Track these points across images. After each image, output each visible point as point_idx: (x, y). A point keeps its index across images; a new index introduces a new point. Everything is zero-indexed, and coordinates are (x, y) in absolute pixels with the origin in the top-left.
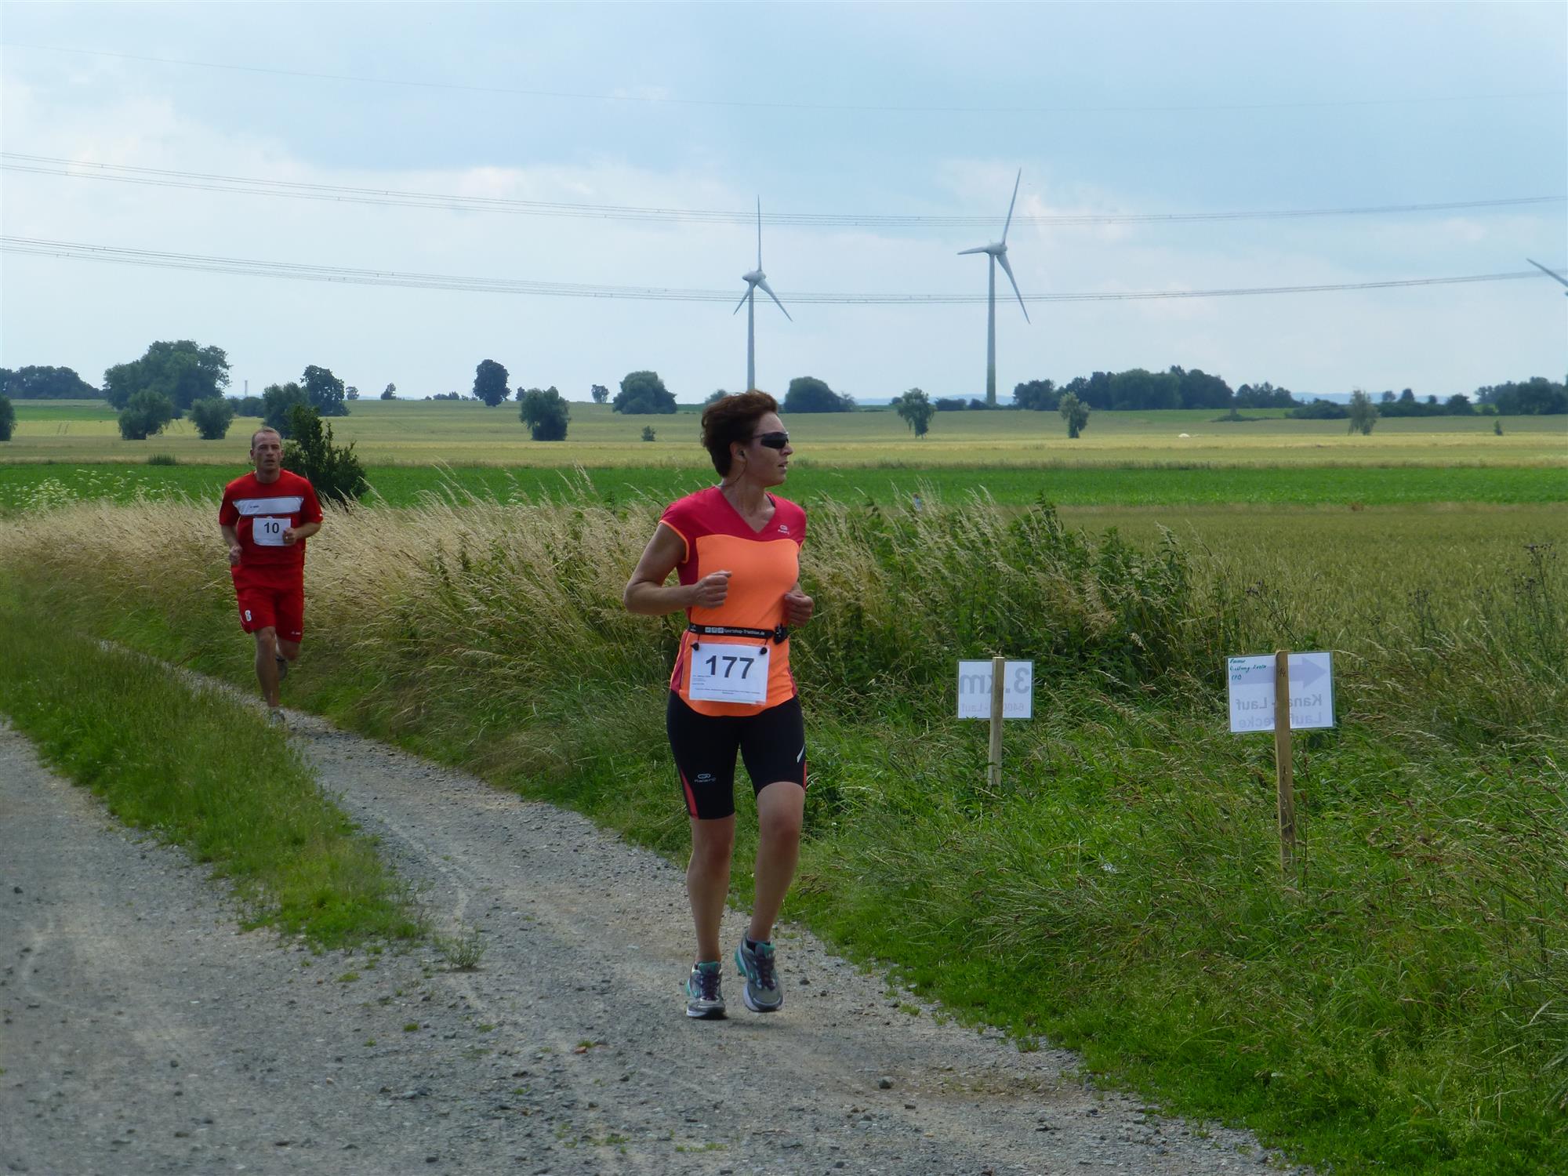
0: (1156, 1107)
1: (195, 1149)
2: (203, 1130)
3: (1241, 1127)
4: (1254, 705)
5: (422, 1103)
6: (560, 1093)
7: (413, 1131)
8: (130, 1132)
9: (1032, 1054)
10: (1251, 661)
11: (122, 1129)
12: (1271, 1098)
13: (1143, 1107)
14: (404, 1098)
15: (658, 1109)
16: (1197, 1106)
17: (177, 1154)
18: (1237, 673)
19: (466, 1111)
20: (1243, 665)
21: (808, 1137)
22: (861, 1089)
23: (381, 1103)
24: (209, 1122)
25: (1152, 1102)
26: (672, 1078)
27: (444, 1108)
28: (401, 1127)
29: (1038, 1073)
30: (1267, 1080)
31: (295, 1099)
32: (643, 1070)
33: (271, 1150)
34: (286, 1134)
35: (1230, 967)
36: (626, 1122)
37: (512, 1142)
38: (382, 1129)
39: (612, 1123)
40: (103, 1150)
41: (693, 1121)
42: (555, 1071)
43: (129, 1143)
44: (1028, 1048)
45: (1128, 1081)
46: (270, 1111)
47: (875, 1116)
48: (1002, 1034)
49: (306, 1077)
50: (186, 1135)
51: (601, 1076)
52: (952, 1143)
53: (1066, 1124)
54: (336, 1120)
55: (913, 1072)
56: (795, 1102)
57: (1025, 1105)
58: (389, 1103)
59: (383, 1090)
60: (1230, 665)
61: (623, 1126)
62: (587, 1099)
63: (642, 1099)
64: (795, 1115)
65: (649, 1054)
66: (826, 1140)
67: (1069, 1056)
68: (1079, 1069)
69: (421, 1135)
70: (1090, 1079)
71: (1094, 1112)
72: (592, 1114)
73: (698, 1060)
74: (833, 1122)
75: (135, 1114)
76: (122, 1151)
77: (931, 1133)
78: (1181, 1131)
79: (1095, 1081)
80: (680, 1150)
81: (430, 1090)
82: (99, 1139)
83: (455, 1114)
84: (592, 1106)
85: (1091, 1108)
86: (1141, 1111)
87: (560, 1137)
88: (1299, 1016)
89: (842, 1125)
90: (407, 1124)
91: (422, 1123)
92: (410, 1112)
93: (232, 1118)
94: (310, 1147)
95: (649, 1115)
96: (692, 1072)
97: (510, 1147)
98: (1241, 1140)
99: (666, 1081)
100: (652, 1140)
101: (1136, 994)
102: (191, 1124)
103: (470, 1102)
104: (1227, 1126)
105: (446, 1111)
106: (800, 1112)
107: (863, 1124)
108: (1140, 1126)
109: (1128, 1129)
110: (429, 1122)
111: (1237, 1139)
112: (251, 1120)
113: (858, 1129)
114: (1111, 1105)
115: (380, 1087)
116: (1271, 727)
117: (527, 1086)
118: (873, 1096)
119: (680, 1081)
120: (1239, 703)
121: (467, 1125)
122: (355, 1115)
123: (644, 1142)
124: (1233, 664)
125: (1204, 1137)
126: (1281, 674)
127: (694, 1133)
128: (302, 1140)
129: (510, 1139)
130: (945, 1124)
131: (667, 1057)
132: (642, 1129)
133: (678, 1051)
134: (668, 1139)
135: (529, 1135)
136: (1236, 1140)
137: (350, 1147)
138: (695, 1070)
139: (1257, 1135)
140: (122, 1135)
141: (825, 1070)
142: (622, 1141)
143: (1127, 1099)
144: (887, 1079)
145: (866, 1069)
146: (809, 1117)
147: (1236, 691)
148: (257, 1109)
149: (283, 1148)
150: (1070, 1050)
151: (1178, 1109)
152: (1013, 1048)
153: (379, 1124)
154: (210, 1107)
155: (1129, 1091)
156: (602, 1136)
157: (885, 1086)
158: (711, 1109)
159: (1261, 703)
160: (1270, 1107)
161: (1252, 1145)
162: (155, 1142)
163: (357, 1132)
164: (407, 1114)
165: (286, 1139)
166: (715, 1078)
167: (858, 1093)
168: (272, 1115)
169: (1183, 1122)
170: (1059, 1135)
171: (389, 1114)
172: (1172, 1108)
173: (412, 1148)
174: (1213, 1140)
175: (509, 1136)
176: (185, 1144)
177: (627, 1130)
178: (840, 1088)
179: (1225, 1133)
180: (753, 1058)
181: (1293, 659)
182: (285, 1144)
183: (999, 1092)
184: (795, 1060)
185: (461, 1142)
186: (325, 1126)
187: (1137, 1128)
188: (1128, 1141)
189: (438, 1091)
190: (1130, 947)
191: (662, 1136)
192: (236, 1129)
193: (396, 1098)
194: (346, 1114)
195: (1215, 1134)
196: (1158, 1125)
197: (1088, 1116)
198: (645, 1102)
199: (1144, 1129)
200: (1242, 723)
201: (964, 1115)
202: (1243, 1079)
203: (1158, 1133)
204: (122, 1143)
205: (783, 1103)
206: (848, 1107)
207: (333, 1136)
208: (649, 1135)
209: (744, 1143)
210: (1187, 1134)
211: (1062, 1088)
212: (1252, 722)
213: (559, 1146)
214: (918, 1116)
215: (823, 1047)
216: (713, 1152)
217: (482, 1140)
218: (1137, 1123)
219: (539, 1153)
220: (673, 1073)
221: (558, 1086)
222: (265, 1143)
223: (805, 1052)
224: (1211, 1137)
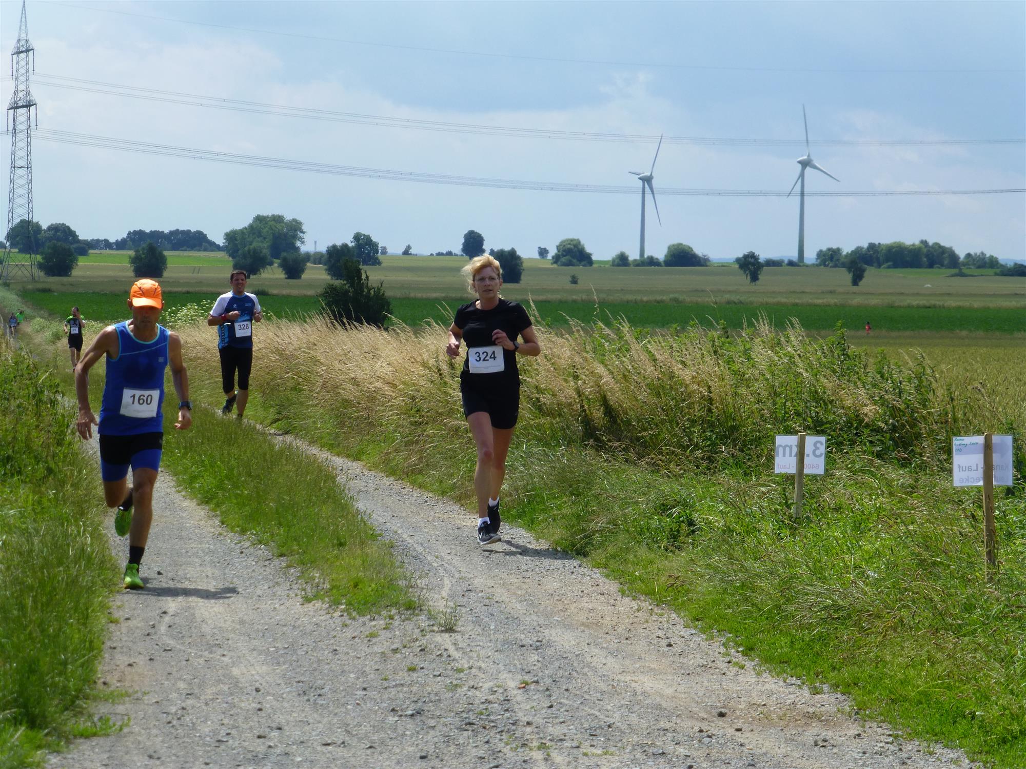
0: (900, 733)
1: (270, 747)
2: (275, 734)
3: (956, 747)
4: (969, 468)
5: (418, 718)
6: (507, 715)
7: (412, 738)
8: (228, 734)
9: (819, 696)
10: (968, 440)
11: (223, 733)
12: (975, 729)
13: (891, 733)
14: (406, 715)
15: (572, 727)
16: (927, 733)
17: (258, 750)
18: (959, 447)
19: (446, 725)
20: (963, 442)
21: (670, 748)
22: (705, 717)
23: (392, 719)
24: (280, 729)
25: (897, 730)
26: (581, 707)
27: (432, 723)
28: (404, 735)
29: (823, 709)
30: (973, 716)
31: (336, 714)
32: (562, 701)
33: (319, 748)
34: (329, 738)
35: (950, 640)
36: (550, 735)
37: (476, 747)
38: (391, 736)
39: (542, 735)
40: (210, 746)
41: (594, 735)
42: (505, 700)
43: (227, 741)
44: (815, 692)
45: (882, 715)
46: (320, 722)
47: (714, 735)
48: (799, 682)
49: (343, 701)
50: (264, 737)
51: (535, 704)
52: (765, 754)
53: (840, 743)
54: (361, 730)
55: (740, 706)
56: (662, 724)
57: (814, 731)
58: (396, 718)
59: (393, 710)
60: (954, 442)
61: (549, 738)
62: (526, 719)
63: (561, 720)
64: (662, 733)
65: (567, 690)
66: (681, 750)
67: (843, 698)
68: (849, 706)
69: (417, 740)
70: (857, 713)
71: (859, 735)
72: (529, 729)
73: (599, 695)
74: (686, 738)
75: (232, 722)
76: (223, 747)
77: (751, 747)
78: (916, 749)
79: (860, 713)
80: (585, 754)
81: (423, 710)
82: (208, 739)
83: (440, 727)
84: (529, 723)
85: (857, 733)
86: (890, 735)
87: (507, 744)
88: (996, 674)
89: (693, 741)
90: (408, 733)
91: (418, 733)
92: (410, 726)
93: (294, 726)
94: (345, 746)
95: (566, 731)
96: (594, 703)
97: (474, 750)
98: (956, 756)
99: (578, 708)
100: (567, 747)
101: (888, 658)
102: (269, 730)
103: (449, 719)
104: (946, 747)
105: (433, 725)
106: (666, 732)
107: (706, 740)
108: (889, 745)
109: (881, 747)
110: (422, 732)
111: (953, 755)
112: (307, 728)
113: (703, 743)
114: (870, 730)
115: (391, 708)
116: (981, 483)
117: (486, 709)
118: (713, 722)
119: (586, 709)
120: (959, 467)
121: (447, 734)
122: (374, 727)
123: (562, 748)
124: (956, 441)
125: (931, 754)
126: (988, 448)
127: (595, 744)
128: (339, 743)
129: (474, 745)
130: (761, 742)
131: (578, 692)
132: (561, 740)
133: (586, 688)
134: (578, 747)
135: (487, 742)
136: (952, 756)
137: (371, 747)
138: (597, 702)
139: (966, 753)
140: (223, 736)
141: (682, 704)
142: (548, 748)
143: (881, 727)
144: (723, 710)
145: (709, 704)
146: (671, 735)
147: (958, 460)
148: (311, 721)
149: (327, 747)
150: (843, 694)
151: (914, 735)
152: (806, 692)
153: (389, 732)
154: (280, 719)
155: (882, 721)
156: (535, 744)
157: (722, 715)
158: (606, 728)
159: (974, 468)
160: (974, 735)
161: (962, 759)
162: (244, 741)
163: (375, 738)
164: (408, 726)
165: (329, 742)
166: (609, 708)
167: (703, 719)
168: (320, 725)
169: (917, 743)
170: (835, 750)
171: (397, 726)
172: (910, 734)
173: (411, 749)
174: (937, 756)
175: (474, 742)
176: (264, 743)
177: (551, 740)
178: (692, 716)
179: (945, 751)
180: (635, 694)
181: (996, 439)
182: (328, 744)
183: (796, 720)
184: (662, 696)
185: (443, 746)
186: (354, 733)
187: (887, 746)
188: (881, 755)
189: (429, 711)
190: (885, 626)
191: (574, 745)
192: (297, 734)
193: (401, 716)
194: (368, 726)
195: (939, 751)
196: (901, 745)
197: (855, 738)
198: (563, 722)
199: (892, 747)
200: (961, 480)
201: (773, 735)
202: (957, 715)
203: (900, 750)
204: (223, 741)
205: (654, 725)
206: (696, 729)
207: (360, 740)
208: (566, 744)
209: (628, 751)
210: (920, 751)
211: (838, 719)
212: (967, 480)
213: (506, 750)
214: (743, 735)
215: (681, 688)
216: (607, 756)
217: (457, 745)
218: (887, 743)
219: (494, 754)
220: (582, 703)
221: (507, 710)
222: (315, 743)
223: (669, 691)
224: (936, 754)
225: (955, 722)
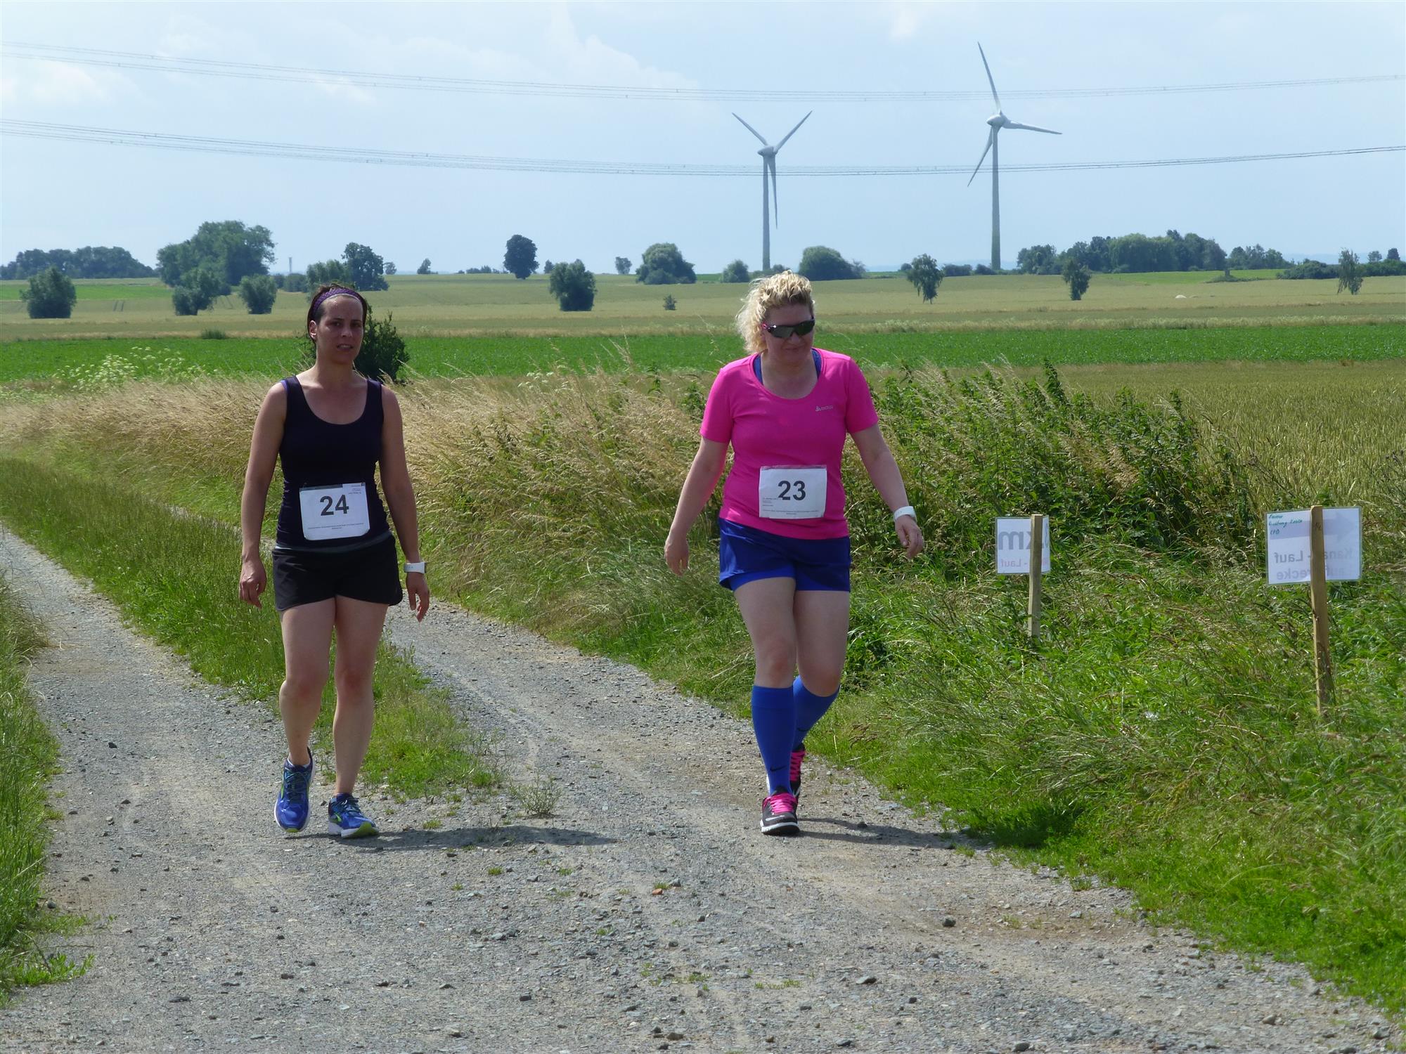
0: (1209, 942)
1: (302, 990)
2: (306, 971)
3: (1292, 962)
4: (1291, 558)
5: (511, 943)
6: (640, 933)
7: (505, 971)
8: (237, 974)
9: (1086, 893)
10: (1287, 516)
11: (230, 972)
12: (1319, 934)
13: (1196, 942)
14: (493, 939)
15: (735, 948)
16: (1250, 941)
17: (284, 995)
18: (1276, 528)
19: (553, 951)
20: (1281, 521)
21: (880, 975)
22: (925, 927)
23: (473, 945)
24: (313, 964)
25: (1203, 937)
26: (746, 919)
27: (532, 948)
28: (493, 967)
29: (1092, 911)
30: (1315, 915)
31: (391, 941)
32: (717, 910)
33: (373, 990)
34: (385, 975)
35: (1277, 808)
36: (705, 961)
37: (599, 981)
38: (475, 969)
39: (692, 962)
40: (214, 992)
41: (769, 959)
42: (634, 912)
43: (238, 985)
44: (1081, 886)
45: (1180, 917)
46: (369, 953)
47: (941, 953)
48: (1055, 874)
49: (399, 921)
50: (292, 977)
51: (678, 917)
52: (1018, 978)
53: (1124, 959)
54: (431, 961)
55: (973, 911)
56: (864, 940)
57: (1083, 941)
58: (480, 944)
59: (474, 932)
60: (1269, 520)
61: (703, 965)
62: (668, 939)
63: (718, 939)
64: (865, 952)
65: (723, 895)
66: (897, 977)
67: (1121, 894)
68: (1132, 906)
69: (513, 975)
70: (1145, 916)
71: (1150, 947)
72: (673, 953)
73: (768, 900)
74: (902, 960)
75: (241, 957)
76: (232, 993)
77: (996, 969)
78: (1234, 966)
79: (1149, 915)
80: (760, 987)
81: (518, 931)
82: (210, 982)
83: (544, 955)
84: (672, 945)
85: (1146, 944)
86: (1195, 946)
87: (645, 976)
88: (1346, 853)
89: (911, 963)
90: (499, 964)
91: (513, 963)
92: (502, 954)
93: (332, 960)
94: (410, 986)
95: (728, 955)
96: (763, 913)
97: (598, 985)
98: (1294, 972)
99: (740, 921)
100: (732, 978)
101: (1184, 835)
102: (297, 966)
103: (557, 942)
104: (1279, 960)
105: (535, 951)
106: (871, 951)
107: (932, 961)
108: (1195, 960)
109: (1185, 964)
110: (519, 962)
111: (1288, 971)
112: (351, 962)
113: (926, 966)
114: (1165, 940)
115: (471, 929)
116: (1308, 579)
117: (609, 926)
118: (937, 934)
119: (753, 921)
120: (1277, 556)
121: (555, 964)
122: (449, 957)
123: (724, 979)
124: (1272, 519)
125: (1259, 971)
126: (1317, 528)
127: (771, 971)
128: (400, 982)
129: (598, 978)
130: (1008, 961)
131: (738, 898)
132: (724, 967)
133: (749, 892)
134: (747, 977)
135: (616, 974)
136: (1287, 973)
137: (447, 987)
138: (767, 910)
139: (1309, 968)
140: (231, 977)
141: (889, 909)
142: (705, 979)
143: (1180, 935)
144: (950, 917)
145: (928, 909)
146: (879, 955)
147: (1275, 546)
148: (356, 951)
149: (384, 988)
150: (1122, 888)
151: (1231, 944)
152: (1067, 889)
153: (471, 964)
154: (311, 949)
155: (1184, 926)
156: (684, 974)
157: (949, 924)
158: (785, 948)
159: (1298, 556)
160: (1318, 942)
161: (1303, 977)
162: (262, 983)
163: (453, 971)
164: (498, 955)
165: (386, 980)
166: (785, 918)
167: (922, 931)
168: (370, 957)
169: (1236, 956)
170: (1117, 971)
171: (481, 955)
172: (1224, 943)
173: (505, 987)
174: (1266, 974)
175: (595, 975)
176: (291, 986)
177: (707, 968)
178: (904, 926)
179: (1277, 967)
180: (821, 898)
181: (1328, 513)
182: (385, 985)
183: (1057, 929)
184: (860, 900)
185: (551, 981)
186: (420, 967)
187: (1192, 962)
188: (1185, 975)
189: (526, 932)
190: (1177, 789)
191: (741, 974)
192: (336, 970)
193: (486, 940)
194: (440, 956)
195: (1268, 967)
196: (1212, 959)
197: (1144, 951)
198: (722, 941)
199: (1198, 963)
200: (1280, 575)
201: (1025, 952)
202: (1291, 915)
203: (1213, 967)
204: (232, 985)
205: (853, 941)
206: (914, 945)
207: (429, 977)
208: (729, 973)
209: (820, 980)
210: (1240, 968)
211: (1117, 925)
212: (1288, 574)
213: (644, 983)
214: (982, 953)
215: (886, 887)
216: (791, 989)
217: (571, 979)
218: (1192, 957)
219: (627, 991)
220: (745, 913)
221: (639, 927)
222: (366, 983)
223: (869, 893)
224: (1264, 971)
225: (1288, 924)
